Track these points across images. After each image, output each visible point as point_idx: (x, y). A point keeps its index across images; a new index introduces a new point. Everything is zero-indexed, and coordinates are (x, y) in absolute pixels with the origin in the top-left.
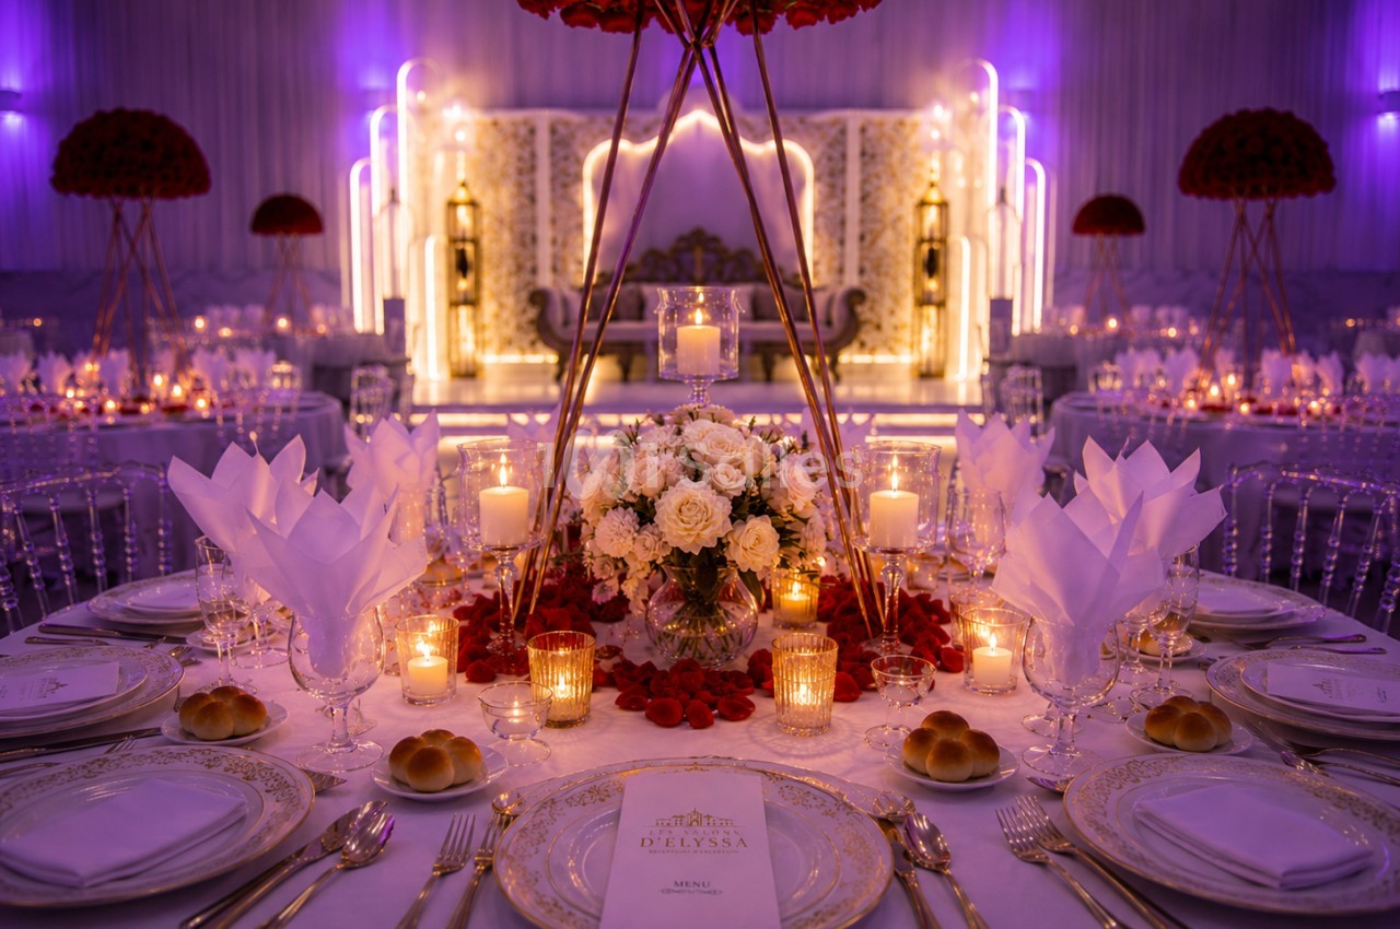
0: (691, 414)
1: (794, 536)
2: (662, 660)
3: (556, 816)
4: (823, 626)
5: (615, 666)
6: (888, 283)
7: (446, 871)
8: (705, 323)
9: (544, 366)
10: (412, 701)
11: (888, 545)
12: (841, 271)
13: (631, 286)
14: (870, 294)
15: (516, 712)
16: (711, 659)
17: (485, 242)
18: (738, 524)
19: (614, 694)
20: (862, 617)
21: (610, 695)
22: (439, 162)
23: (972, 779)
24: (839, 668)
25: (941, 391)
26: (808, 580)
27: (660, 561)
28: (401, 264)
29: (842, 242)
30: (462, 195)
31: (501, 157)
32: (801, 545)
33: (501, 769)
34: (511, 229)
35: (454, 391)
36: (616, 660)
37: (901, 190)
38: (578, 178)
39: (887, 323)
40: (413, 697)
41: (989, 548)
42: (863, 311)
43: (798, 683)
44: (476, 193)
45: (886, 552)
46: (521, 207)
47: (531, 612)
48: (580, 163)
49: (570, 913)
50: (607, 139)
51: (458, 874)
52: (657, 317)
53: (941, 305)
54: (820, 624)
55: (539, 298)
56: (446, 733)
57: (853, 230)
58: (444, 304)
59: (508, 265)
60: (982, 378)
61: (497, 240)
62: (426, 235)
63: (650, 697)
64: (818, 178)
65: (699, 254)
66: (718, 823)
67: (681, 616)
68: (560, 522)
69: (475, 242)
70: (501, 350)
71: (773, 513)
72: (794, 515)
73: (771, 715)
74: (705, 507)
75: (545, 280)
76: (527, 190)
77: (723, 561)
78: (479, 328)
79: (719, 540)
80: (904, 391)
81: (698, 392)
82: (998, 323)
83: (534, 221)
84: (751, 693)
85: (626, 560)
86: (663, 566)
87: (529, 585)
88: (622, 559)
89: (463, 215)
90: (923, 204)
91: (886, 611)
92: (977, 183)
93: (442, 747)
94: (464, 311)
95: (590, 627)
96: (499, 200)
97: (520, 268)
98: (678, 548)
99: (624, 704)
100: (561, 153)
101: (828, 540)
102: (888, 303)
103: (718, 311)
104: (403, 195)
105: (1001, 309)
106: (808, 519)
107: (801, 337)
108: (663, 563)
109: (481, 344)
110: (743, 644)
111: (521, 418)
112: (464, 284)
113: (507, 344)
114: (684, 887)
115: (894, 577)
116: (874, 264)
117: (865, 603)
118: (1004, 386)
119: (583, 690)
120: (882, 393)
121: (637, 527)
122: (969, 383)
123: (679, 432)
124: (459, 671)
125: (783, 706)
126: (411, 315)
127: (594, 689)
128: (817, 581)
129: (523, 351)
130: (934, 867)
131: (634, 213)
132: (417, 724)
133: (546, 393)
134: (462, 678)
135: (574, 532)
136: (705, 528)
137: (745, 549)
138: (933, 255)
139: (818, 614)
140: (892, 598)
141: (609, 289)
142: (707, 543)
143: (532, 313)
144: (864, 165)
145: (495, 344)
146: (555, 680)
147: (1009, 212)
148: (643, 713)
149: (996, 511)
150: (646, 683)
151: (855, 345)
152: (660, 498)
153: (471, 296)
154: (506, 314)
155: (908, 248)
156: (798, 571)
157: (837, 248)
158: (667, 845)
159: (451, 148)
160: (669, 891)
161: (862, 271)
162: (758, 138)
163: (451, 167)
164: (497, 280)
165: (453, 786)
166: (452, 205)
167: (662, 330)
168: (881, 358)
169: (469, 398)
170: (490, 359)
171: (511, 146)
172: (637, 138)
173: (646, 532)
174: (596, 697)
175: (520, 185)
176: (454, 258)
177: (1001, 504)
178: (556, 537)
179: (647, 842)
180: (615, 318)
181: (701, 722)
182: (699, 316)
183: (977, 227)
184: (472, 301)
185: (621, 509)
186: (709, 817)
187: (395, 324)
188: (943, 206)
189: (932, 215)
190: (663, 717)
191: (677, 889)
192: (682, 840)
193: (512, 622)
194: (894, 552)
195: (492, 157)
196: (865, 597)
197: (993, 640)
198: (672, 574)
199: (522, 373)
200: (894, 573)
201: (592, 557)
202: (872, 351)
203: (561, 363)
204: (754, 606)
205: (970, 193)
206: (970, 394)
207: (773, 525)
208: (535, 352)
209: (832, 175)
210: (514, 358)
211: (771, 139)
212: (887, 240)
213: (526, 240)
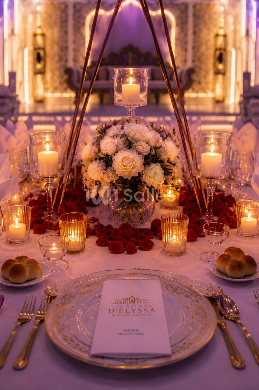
0: (127, 121)
1: (170, 171)
2: (116, 224)
3: (71, 299)
4: (181, 208)
5: (96, 226)
6: (203, 66)
7: (23, 322)
8: (133, 83)
9: (70, 98)
10: (11, 243)
11: (209, 176)
12: (185, 61)
13: (104, 67)
14: (197, 70)
15: (54, 248)
16: (135, 223)
17: (48, 49)
18: (147, 166)
19: (96, 239)
20: (198, 205)
21: (94, 239)
22: (30, 18)
23: (245, 276)
24: (189, 228)
25: (224, 108)
26: (175, 189)
27: (114, 182)
28: (15, 58)
29: (186, 50)
30: (39, 31)
31: (54, 17)
32: (173, 174)
33: (47, 274)
34: (58, 44)
35: (35, 108)
36: (96, 223)
37: (209, 30)
38: (84, 24)
39: (203, 81)
40: (11, 240)
41: (247, 175)
42: (194, 77)
43: (172, 234)
44: (45, 31)
45: (207, 178)
46: (61, 37)
47: (61, 203)
48: (84, 19)
49: (77, 345)
50: (94, 9)
51: (28, 323)
52: (114, 80)
53: (224, 74)
54: (179, 207)
55: (68, 71)
56: (26, 257)
57: (190, 46)
58: (32, 73)
59: (56, 58)
60: (240, 103)
61: (52, 48)
62: (25, 46)
63: (110, 240)
64: (177, 25)
65: (130, 54)
66: (142, 301)
67: (123, 205)
68: (73, 165)
69: (44, 49)
70: (53, 92)
71: (161, 162)
72: (170, 163)
73: (161, 247)
74: (133, 160)
75: (71, 64)
76: (64, 29)
77: (140, 181)
78: (45, 83)
79: (139, 173)
80: (209, 107)
81: (131, 111)
82: (246, 82)
83: (66, 41)
84: (152, 238)
85: (100, 181)
86: (115, 184)
87: (60, 191)
88: (99, 181)
89: (39, 39)
90: (217, 35)
91: (208, 203)
92: (238, 27)
93: (24, 263)
94: (39, 77)
95: (85, 209)
96: (53, 34)
97: (61, 59)
98: (122, 176)
99: (100, 243)
100: (77, 15)
101: (183, 172)
102: (203, 73)
103: (139, 78)
104: (17, 31)
105: (247, 76)
106: (175, 164)
107: (172, 86)
108: (116, 183)
109: (46, 89)
110: (149, 216)
111: (59, 118)
112: (39, 66)
113: (55, 89)
114: (128, 332)
115: (211, 188)
116: (198, 58)
117: (199, 198)
118: (249, 106)
119: (82, 238)
120: (201, 108)
121: (105, 168)
122: (235, 104)
123: (122, 128)
124: (31, 229)
125: (165, 244)
126: (19, 78)
127: (87, 237)
128: (179, 190)
129: (62, 92)
130: (233, 319)
131: (105, 38)
132: (13, 253)
133: (70, 109)
134: (32, 231)
135: (79, 168)
136: (133, 168)
137: (149, 177)
138: (221, 55)
139: (179, 202)
140: (210, 197)
141: (95, 68)
142: (134, 175)
143: (66, 77)
144: (194, 21)
145: (51, 89)
146: (71, 234)
147: (250, 39)
148: (108, 247)
149: (250, 159)
150: (109, 234)
151: (191, 90)
152: (114, 155)
153: (42, 71)
154: (56, 78)
155: (212, 52)
156: (170, 185)
157: (184, 53)
158: (120, 312)
159: (35, 13)
160: (121, 334)
161: (193, 61)
162: (154, 9)
163: (35, 20)
164: (52, 64)
165: (28, 281)
166: (35, 35)
167: (116, 85)
168: (201, 95)
169: (41, 110)
170: (49, 95)
171: (58, 12)
172: (107, 9)
173: (109, 170)
174: (88, 240)
175: (61, 27)
176: (36, 55)
177: (253, 157)
178: (72, 170)
179: (111, 311)
180: (97, 79)
181: (132, 251)
182: (131, 80)
183: (238, 44)
184: (42, 72)
185: (98, 161)
186: (138, 298)
187: (13, 81)
188: (225, 36)
189: (220, 40)
190: (115, 250)
191: (124, 332)
192: (127, 309)
193: (52, 207)
194: (212, 178)
195: (50, 16)
196: (198, 195)
197: (250, 214)
198: (119, 187)
199: (61, 100)
200: (211, 187)
201: (86, 180)
202: (197, 92)
203: (77, 96)
204: (153, 200)
205: (235, 31)
206: (235, 109)
207: (161, 167)
208: (66, 92)
209: (182, 24)
210: (58, 95)
211: (159, 9)
212: (203, 48)
213: (64, 49)
